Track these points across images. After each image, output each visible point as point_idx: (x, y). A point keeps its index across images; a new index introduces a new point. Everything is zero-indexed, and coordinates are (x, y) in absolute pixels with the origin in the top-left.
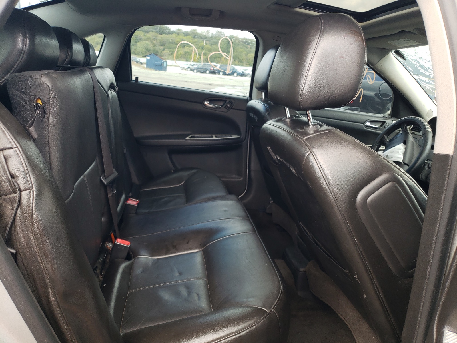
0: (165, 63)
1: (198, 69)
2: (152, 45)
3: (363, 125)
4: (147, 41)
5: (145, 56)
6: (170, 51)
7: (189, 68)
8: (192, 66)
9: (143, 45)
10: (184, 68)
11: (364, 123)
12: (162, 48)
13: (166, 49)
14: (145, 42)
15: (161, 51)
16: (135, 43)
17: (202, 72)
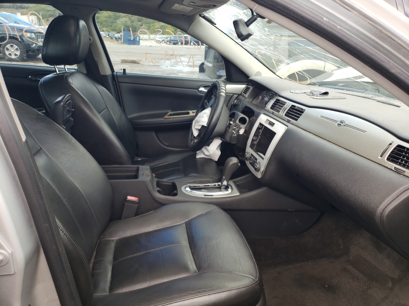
0: (138, 38)
1: (170, 41)
2: (131, 21)
3: (197, 90)
4: (126, 17)
5: (119, 32)
6: (148, 26)
7: (163, 40)
8: (166, 38)
9: (122, 22)
10: (159, 41)
11: (198, 89)
12: (140, 23)
13: (143, 25)
14: (124, 19)
15: (139, 26)
16: (115, 21)
17: (174, 44)
